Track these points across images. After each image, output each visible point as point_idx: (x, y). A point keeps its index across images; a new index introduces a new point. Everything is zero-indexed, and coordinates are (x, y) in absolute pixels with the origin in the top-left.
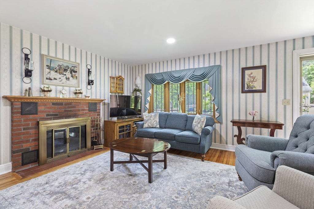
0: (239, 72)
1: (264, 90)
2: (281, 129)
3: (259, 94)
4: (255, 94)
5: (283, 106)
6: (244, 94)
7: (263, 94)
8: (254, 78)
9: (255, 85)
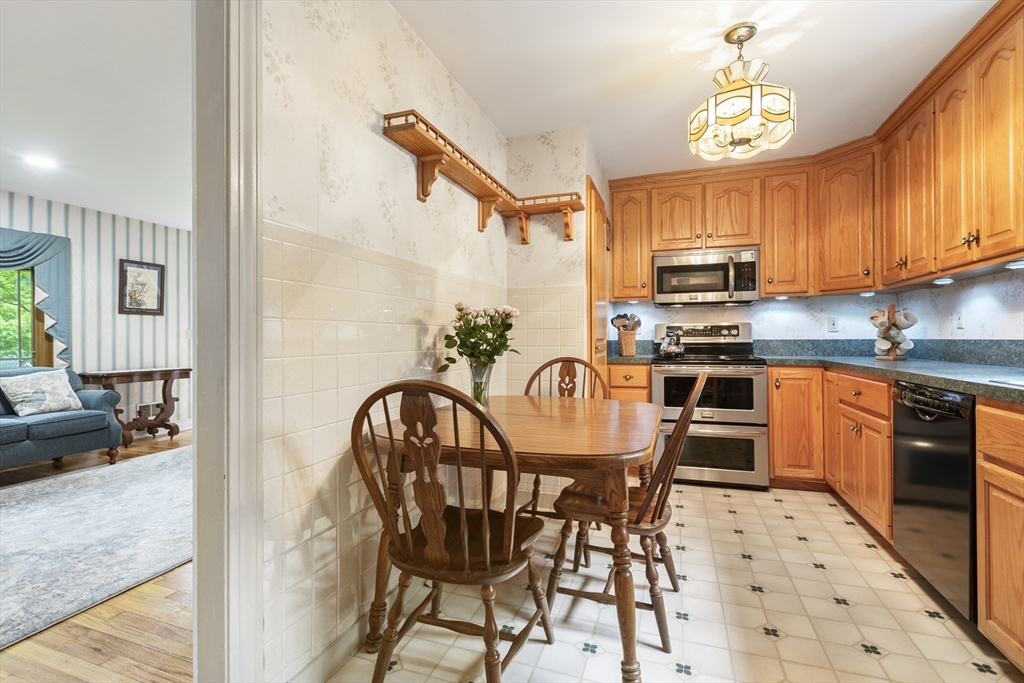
0: (114, 267)
1: (160, 311)
2: (188, 377)
3: (151, 317)
4: (145, 317)
5: (187, 341)
6: (124, 316)
7: (158, 317)
8: (143, 285)
9: (144, 299)
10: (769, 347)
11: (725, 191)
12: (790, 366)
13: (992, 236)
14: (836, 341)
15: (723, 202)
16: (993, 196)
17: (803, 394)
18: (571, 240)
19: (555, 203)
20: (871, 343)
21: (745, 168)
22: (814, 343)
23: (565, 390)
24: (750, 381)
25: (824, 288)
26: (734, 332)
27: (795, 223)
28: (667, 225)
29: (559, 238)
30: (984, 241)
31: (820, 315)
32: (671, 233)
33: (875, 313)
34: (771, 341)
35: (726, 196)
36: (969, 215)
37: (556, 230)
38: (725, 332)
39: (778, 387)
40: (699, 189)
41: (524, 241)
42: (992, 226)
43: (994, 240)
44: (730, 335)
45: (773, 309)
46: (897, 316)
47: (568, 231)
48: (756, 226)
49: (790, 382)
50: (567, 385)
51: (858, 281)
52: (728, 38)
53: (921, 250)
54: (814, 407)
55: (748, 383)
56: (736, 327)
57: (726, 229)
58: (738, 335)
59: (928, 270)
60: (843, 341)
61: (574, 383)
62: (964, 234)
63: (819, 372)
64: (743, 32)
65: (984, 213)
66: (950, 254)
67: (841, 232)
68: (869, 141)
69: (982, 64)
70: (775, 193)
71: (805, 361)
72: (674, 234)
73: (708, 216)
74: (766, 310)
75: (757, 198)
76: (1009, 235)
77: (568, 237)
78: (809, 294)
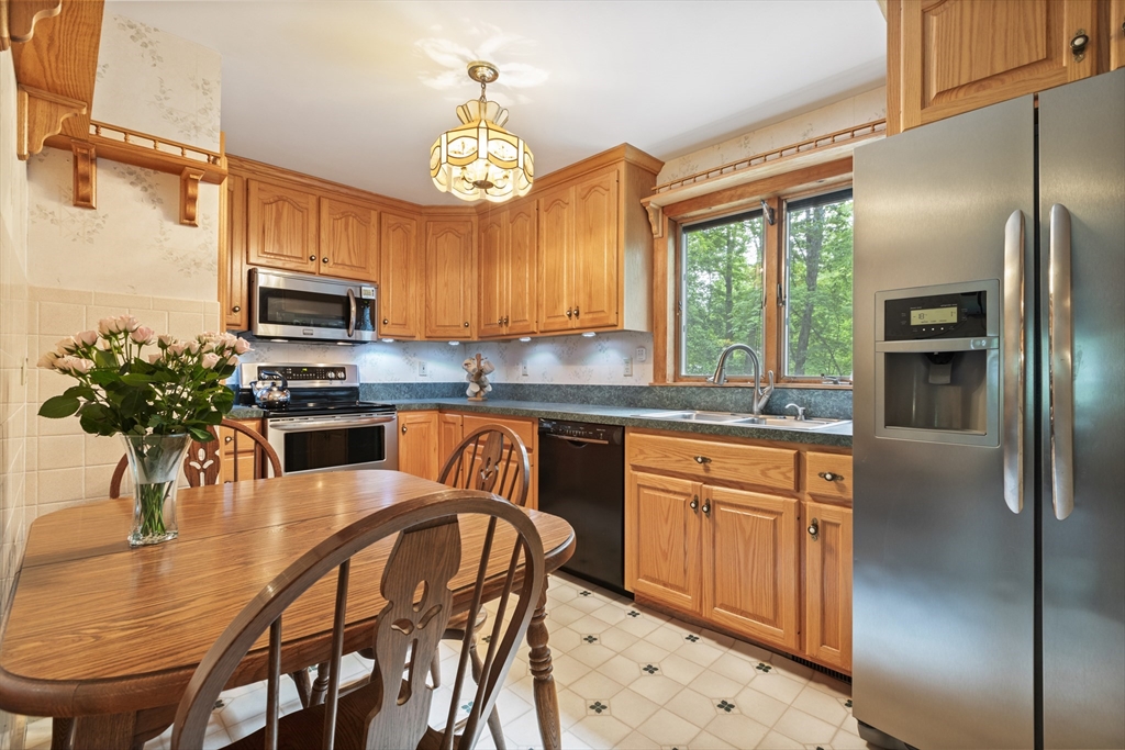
10: (371, 391)
11: (343, 213)
12: (415, 410)
13: (590, 313)
14: (426, 384)
15: (340, 224)
16: (591, 284)
17: (424, 437)
18: (195, 226)
19: (176, 157)
20: (464, 386)
21: (364, 196)
22: (409, 386)
23: (199, 471)
24: (381, 429)
25: (429, 334)
26: (341, 375)
27: (406, 267)
28: (270, 234)
29: (168, 216)
30: (581, 315)
31: (414, 359)
32: (277, 246)
33: (467, 361)
34: (374, 384)
35: (343, 220)
36: (570, 295)
37: (160, 201)
38: (332, 375)
39: (404, 432)
40: (312, 201)
41: (83, 201)
42: (590, 306)
43: (591, 316)
44: (337, 378)
45: (375, 351)
46: (482, 365)
47: (190, 209)
48: (373, 262)
49: (414, 426)
50: (202, 463)
51: (459, 331)
52: (472, 72)
53: (524, 314)
54: (432, 449)
55: (378, 431)
56: (343, 369)
57: (343, 256)
58: (345, 379)
59: (531, 330)
60: (430, 384)
61: (217, 459)
62: (564, 309)
63: (435, 416)
64: (488, 74)
65: (582, 296)
66: (552, 320)
67: (446, 285)
68: (469, 211)
69: (583, 190)
70: (391, 232)
71: (426, 405)
72: (281, 247)
73: (323, 236)
74: (369, 351)
75: (374, 230)
76: (602, 315)
77: (189, 220)
78: (416, 339)
